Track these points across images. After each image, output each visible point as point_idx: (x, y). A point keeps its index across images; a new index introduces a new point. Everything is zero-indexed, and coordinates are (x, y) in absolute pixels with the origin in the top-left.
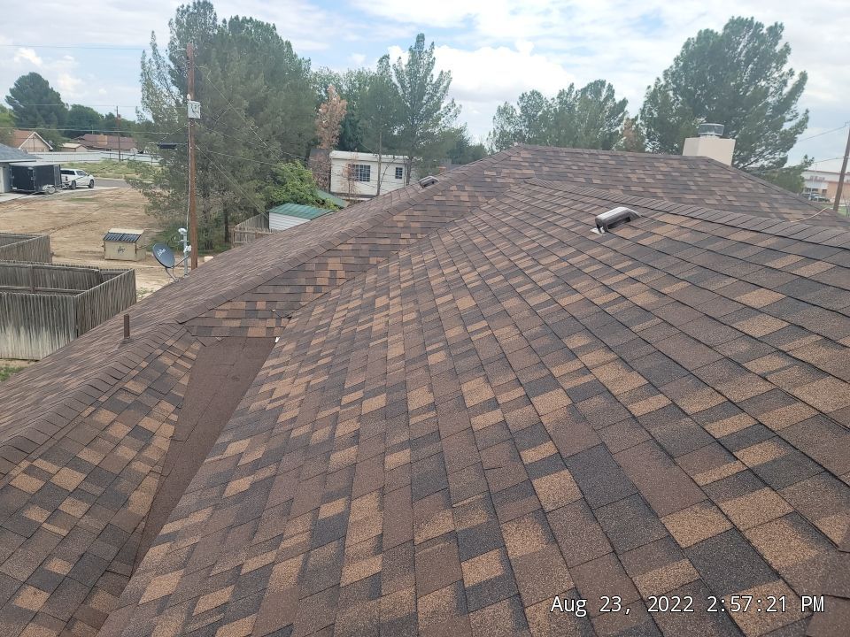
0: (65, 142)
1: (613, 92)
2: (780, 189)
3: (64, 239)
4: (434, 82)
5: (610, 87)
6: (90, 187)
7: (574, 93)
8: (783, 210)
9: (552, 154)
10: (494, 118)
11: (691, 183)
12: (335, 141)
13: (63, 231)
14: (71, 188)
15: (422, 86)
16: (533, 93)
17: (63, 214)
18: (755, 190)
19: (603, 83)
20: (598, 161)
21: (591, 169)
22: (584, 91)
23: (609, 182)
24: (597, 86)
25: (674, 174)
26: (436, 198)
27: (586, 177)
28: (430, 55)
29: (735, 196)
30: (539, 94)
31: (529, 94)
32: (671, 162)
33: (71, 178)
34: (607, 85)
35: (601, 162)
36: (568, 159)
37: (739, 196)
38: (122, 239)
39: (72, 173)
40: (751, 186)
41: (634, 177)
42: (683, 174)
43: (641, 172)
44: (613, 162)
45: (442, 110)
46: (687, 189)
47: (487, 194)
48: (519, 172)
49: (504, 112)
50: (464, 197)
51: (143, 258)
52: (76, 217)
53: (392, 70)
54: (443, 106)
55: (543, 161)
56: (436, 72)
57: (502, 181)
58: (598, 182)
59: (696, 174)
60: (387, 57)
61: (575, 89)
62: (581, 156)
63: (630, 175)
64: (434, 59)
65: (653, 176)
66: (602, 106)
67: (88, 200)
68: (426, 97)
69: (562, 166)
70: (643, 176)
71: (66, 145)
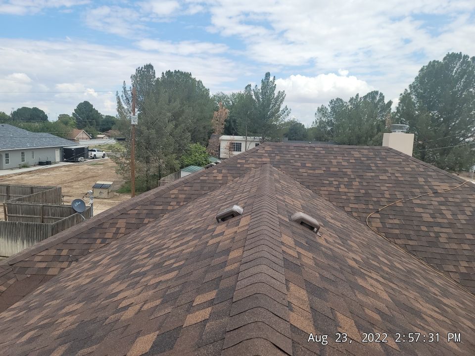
0: (98, 134)
1: (384, 97)
2: (435, 168)
3: (78, 186)
4: (275, 97)
5: (381, 94)
6: (103, 157)
7: (359, 99)
8: (433, 183)
9: (285, 148)
10: (316, 114)
11: (373, 165)
12: (222, 131)
13: (80, 182)
14: (93, 158)
15: (269, 100)
16: (337, 99)
17: (84, 172)
18: (417, 169)
19: (377, 92)
20: (313, 151)
21: (307, 157)
22: (365, 97)
23: (316, 165)
24: (373, 95)
25: (362, 159)
26: (201, 178)
27: (302, 162)
28: (273, 83)
29: (401, 174)
30: (341, 100)
31: (335, 100)
32: (362, 150)
33: (93, 153)
34: (379, 94)
35: (316, 152)
36: (294, 150)
37: (404, 173)
38: (102, 187)
39: (95, 151)
40: (415, 166)
41: (334, 162)
42: (369, 159)
43: (341, 158)
44: (324, 152)
45: (280, 112)
46: (369, 168)
47: (235, 175)
48: (260, 160)
49: (321, 110)
50: (220, 177)
51: (112, 196)
52: (90, 174)
53: (253, 92)
54: (281, 109)
55: (278, 152)
56: (276, 93)
57: (247, 166)
58: (310, 165)
59: (378, 159)
60: (249, 86)
61: (360, 97)
62: (303, 148)
63: (332, 160)
64: (276, 85)
65: (348, 161)
66: (376, 105)
67: (100, 164)
68: (271, 106)
69: (289, 155)
70: (341, 161)
71: (99, 136)
